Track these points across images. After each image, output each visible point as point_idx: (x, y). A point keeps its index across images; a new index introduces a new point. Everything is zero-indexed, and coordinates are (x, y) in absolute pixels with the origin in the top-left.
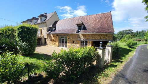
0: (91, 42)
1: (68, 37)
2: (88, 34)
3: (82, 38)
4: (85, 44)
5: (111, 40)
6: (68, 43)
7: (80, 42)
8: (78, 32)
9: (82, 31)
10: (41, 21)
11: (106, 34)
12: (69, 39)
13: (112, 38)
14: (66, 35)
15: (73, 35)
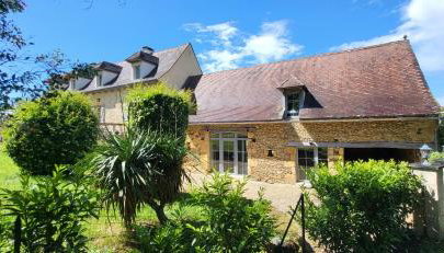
0: (342, 151)
1: (250, 136)
2: (329, 124)
3: (306, 139)
4: (316, 159)
5: (431, 144)
6: (253, 156)
7: (296, 152)
8: (287, 116)
9: (305, 112)
10: (138, 77)
11: (407, 122)
12: (254, 140)
13: (433, 137)
14: (242, 127)
15: (268, 127)
